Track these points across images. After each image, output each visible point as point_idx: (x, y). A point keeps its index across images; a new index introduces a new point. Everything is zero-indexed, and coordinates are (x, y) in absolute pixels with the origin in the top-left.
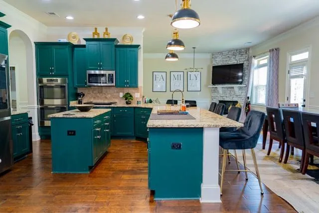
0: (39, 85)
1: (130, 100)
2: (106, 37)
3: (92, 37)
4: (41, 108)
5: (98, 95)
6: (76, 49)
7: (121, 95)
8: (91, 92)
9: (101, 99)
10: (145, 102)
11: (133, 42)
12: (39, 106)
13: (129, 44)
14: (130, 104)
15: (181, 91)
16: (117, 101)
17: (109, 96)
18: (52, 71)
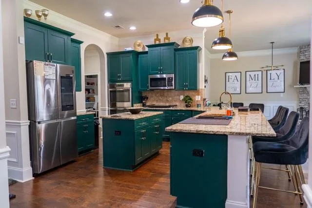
0: (110, 90)
1: (190, 103)
2: (167, 41)
3: (154, 44)
4: (111, 110)
5: (160, 98)
6: (140, 56)
7: (182, 97)
8: (154, 95)
9: (163, 102)
10: (206, 105)
11: (193, 44)
12: (110, 108)
13: (189, 46)
14: (190, 107)
15: (229, 93)
16: (178, 104)
17: (171, 99)
18: (119, 77)
